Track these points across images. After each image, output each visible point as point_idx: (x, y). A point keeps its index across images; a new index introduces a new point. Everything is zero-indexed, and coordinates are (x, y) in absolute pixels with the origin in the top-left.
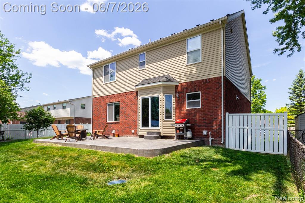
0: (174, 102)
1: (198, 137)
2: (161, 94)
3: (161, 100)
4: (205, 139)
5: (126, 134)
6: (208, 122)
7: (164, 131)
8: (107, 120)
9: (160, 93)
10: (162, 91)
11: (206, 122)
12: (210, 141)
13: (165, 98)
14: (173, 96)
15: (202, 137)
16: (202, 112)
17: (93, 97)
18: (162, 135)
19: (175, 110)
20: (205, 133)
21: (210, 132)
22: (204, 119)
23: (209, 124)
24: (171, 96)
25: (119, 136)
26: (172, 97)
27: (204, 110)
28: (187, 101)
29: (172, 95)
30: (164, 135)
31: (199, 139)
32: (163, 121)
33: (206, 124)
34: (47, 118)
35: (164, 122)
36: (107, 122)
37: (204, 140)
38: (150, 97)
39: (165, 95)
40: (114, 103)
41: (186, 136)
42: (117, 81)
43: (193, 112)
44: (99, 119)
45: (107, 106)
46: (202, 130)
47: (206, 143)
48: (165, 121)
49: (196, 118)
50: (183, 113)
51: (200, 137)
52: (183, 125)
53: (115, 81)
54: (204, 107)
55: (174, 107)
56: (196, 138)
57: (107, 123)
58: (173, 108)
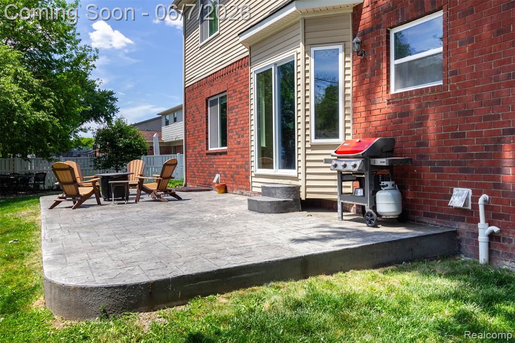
0: (349, 72)
1: (431, 216)
2: (299, 50)
3: (299, 69)
4: (462, 227)
5: (240, 186)
6: (474, 149)
7: (308, 183)
8: (207, 144)
9: (295, 45)
10: (301, 37)
11: (465, 149)
12: (482, 239)
13: (312, 61)
14: (345, 50)
15: (448, 218)
16: (448, 102)
17: (187, 86)
18: (303, 198)
19: (350, 105)
20: (459, 198)
21: (483, 197)
22: (456, 135)
23: (480, 156)
24: (338, 50)
25: (226, 192)
26: (341, 56)
27: (457, 93)
28: (394, 62)
29: (340, 47)
30: (309, 196)
31: (435, 227)
32: (308, 145)
33: (466, 156)
34: (130, 143)
35: (308, 151)
36: (207, 149)
37: (455, 233)
38: (275, 64)
39: (313, 49)
40: (218, 97)
41: (374, 208)
42: (221, 33)
43: (413, 107)
44: (195, 143)
45: (207, 105)
46: (449, 184)
47: (464, 244)
48: (314, 147)
49: (425, 132)
50: (377, 112)
51: (440, 217)
52: (358, 163)
53: (218, 32)
54: (458, 79)
55: (349, 91)
56: (425, 220)
57: (208, 154)
58: (345, 95)
